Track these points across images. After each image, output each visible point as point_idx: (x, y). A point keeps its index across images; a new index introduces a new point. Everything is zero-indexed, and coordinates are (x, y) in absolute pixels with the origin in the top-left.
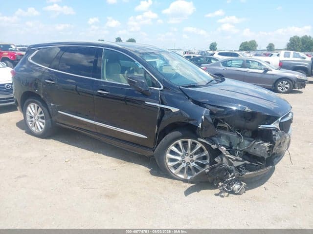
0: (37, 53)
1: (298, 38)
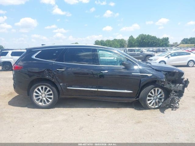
0: (40, 52)
1: (99, 41)
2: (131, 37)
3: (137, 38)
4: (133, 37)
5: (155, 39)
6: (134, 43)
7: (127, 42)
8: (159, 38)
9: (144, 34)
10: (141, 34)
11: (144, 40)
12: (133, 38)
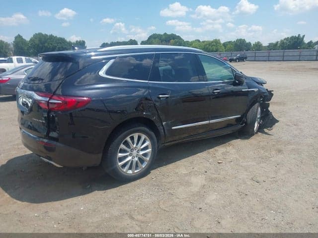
2: (19, 38)
3: (31, 39)
4: (23, 37)
5: (63, 43)
6: (26, 48)
7: (12, 46)
8: (70, 42)
9: (44, 34)
10: (37, 33)
11: (46, 45)
12: (22, 39)
